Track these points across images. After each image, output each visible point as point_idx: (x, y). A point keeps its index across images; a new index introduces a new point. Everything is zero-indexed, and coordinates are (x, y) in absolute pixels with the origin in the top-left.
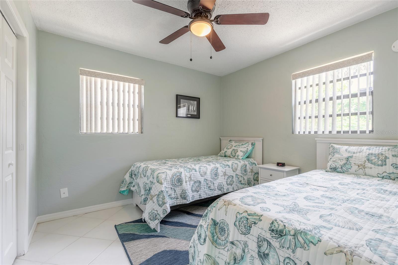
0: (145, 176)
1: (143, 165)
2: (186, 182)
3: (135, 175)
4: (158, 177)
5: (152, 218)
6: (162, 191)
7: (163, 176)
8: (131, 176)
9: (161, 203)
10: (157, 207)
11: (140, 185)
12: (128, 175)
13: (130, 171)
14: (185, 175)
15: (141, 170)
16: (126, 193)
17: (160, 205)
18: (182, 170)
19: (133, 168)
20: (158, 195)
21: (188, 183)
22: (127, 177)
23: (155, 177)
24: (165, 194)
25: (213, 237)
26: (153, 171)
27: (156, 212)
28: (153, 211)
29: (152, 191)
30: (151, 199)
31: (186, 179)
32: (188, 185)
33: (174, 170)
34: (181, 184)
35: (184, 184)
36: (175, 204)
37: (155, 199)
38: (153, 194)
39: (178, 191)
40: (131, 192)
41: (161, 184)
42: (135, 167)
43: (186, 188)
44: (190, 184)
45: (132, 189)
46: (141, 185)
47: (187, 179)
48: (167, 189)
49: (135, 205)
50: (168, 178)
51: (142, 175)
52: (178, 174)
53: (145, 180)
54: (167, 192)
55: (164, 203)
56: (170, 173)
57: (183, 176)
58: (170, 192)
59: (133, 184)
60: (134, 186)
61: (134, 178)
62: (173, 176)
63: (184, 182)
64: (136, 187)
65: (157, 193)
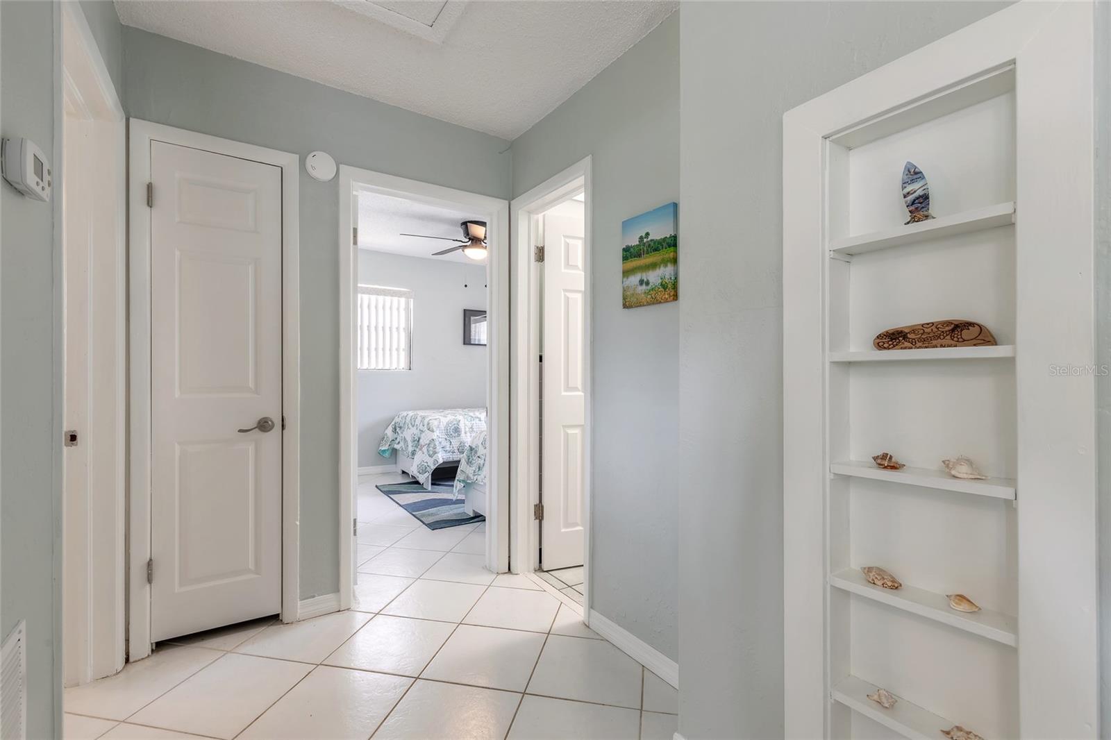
0: (413, 426)
1: (411, 413)
2: (466, 433)
3: (400, 428)
4: (428, 424)
5: (421, 471)
6: (433, 440)
7: (436, 423)
8: (395, 430)
9: (431, 453)
10: (427, 458)
11: (407, 439)
12: (390, 428)
13: (393, 423)
14: (464, 424)
15: (408, 419)
16: (387, 455)
17: (430, 456)
18: (460, 418)
19: (397, 420)
20: (429, 445)
21: (468, 434)
22: (389, 431)
23: (426, 424)
24: (437, 443)
25: (469, 459)
26: (424, 418)
27: (426, 464)
28: (423, 463)
29: (421, 441)
30: (421, 450)
31: (465, 428)
32: (469, 437)
33: (450, 418)
34: (459, 435)
35: (463, 434)
36: (451, 459)
37: (425, 449)
38: (423, 444)
39: (455, 443)
40: (394, 452)
41: (433, 431)
42: (400, 417)
43: (465, 440)
44: (471, 436)
45: (396, 446)
46: (409, 439)
47: (467, 430)
48: (440, 440)
49: (400, 472)
50: (442, 427)
51: (410, 426)
52: (455, 423)
53: (414, 430)
54: (440, 443)
55: (435, 453)
56: (444, 421)
57: (462, 426)
58: (444, 443)
59: (398, 440)
60: (399, 442)
61: (399, 433)
62: (448, 424)
63: (463, 432)
64: (402, 444)
65: (428, 442)
